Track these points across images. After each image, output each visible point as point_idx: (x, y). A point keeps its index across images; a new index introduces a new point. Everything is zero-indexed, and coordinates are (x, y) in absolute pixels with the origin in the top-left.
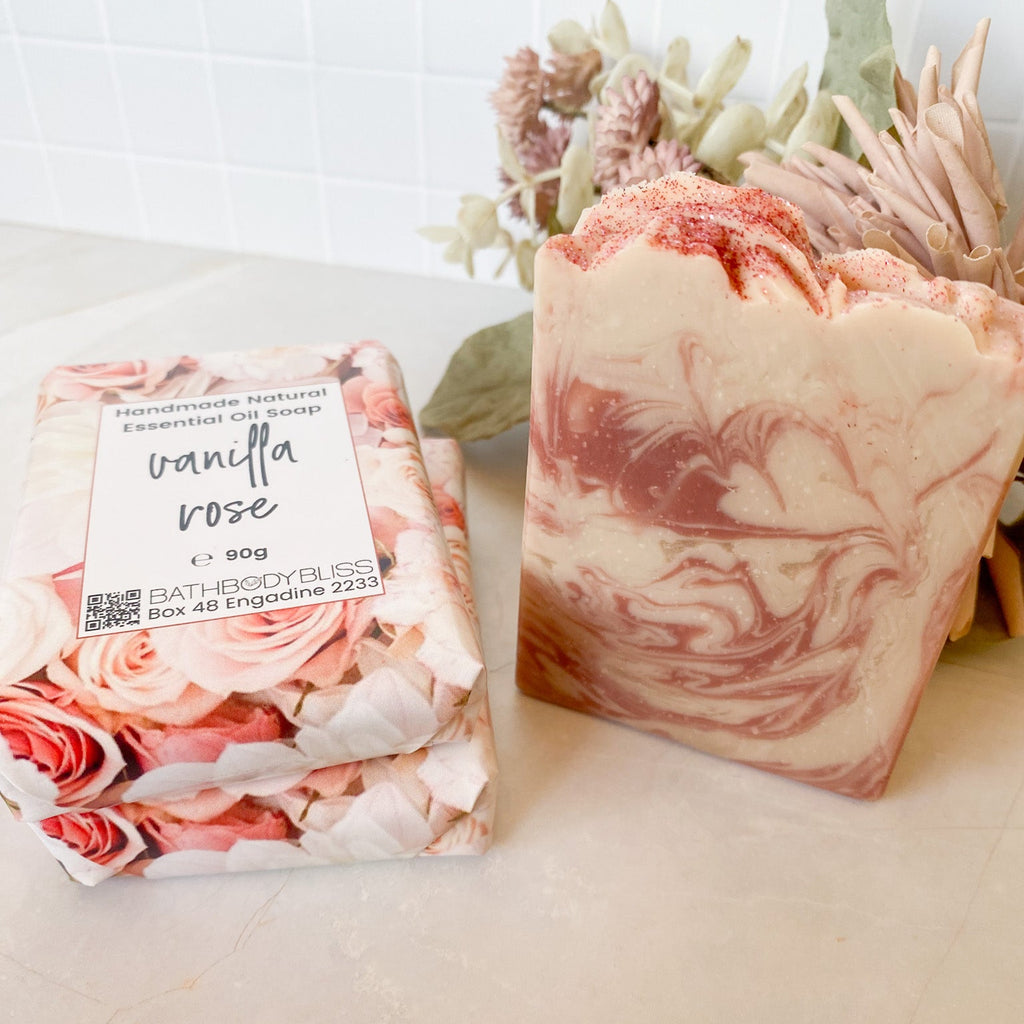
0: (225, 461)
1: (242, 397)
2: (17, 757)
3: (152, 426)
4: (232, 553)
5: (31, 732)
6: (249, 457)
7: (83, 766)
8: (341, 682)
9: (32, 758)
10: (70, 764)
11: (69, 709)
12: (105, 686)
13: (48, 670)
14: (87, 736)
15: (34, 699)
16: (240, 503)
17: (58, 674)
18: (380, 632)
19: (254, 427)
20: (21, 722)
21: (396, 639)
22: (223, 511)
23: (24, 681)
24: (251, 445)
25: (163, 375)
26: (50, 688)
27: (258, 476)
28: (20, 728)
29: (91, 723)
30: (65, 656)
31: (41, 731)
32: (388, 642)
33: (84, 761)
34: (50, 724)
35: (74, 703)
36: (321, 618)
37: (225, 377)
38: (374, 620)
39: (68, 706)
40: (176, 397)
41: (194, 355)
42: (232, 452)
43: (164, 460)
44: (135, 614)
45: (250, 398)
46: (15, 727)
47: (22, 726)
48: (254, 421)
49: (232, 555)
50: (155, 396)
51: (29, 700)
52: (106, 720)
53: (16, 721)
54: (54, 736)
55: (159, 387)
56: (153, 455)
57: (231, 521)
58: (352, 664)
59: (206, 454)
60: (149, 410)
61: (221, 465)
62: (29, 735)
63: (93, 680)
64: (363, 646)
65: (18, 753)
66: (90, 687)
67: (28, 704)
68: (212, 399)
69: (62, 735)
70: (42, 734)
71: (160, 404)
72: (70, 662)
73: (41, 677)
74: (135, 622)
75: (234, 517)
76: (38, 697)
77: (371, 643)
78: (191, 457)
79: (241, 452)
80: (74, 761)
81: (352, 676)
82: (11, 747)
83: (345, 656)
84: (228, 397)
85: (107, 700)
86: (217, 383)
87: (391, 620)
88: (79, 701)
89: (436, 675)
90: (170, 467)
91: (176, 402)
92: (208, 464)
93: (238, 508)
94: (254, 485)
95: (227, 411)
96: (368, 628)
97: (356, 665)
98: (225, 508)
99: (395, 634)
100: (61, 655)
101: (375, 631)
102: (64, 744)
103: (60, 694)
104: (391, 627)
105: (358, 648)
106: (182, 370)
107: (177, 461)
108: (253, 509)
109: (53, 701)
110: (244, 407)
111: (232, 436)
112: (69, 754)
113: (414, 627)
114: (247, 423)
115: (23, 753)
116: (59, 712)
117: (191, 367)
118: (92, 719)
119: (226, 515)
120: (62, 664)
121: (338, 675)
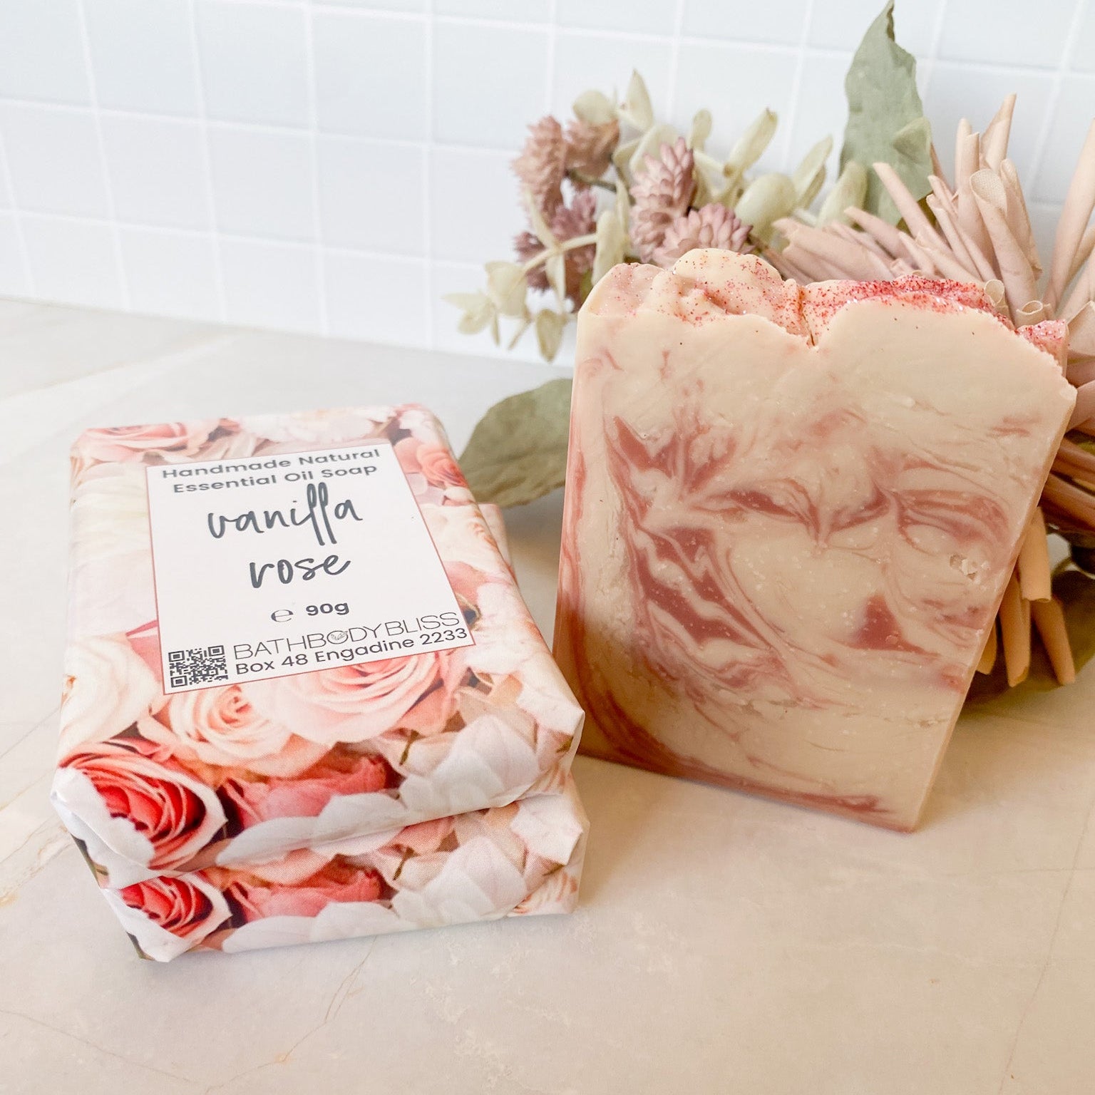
0: (288, 520)
1: (293, 459)
2: (114, 815)
3: (204, 487)
4: (312, 609)
5: (128, 788)
6: (312, 515)
7: (182, 824)
8: (445, 730)
9: (129, 817)
10: (169, 822)
11: (169, 764)
12: (202, 740)
13: (139, 726)
14: (187, 791)
15: (129, 756)
16: (311, 561)
17: (150, 729)
18: (478, 681)
19: (311, 487)
20: (118, 778)
21: (494, 687)
22: (294, 568)
23: (115, 737)
24: (312, 505)
25: (204, 438)
26: (144, 745)
27: (325, 535)
28: (117, 784)
29: (192, 779)
30: (155, 712)
31: (139, 787)
32: (487, 690)
33: (184, 818)
34: (149, 780)
35: (173, 758)
36: (415, 669)
37: (272, 438)
38: (469, 669)
39: (167, 761)
40: (223, 458)
41: (233, 418)
42: (293, 511)
43: (223, 519)
44: (222, 669)
45: (301, 459)
46: (112, 784)
47: (120, 783)
48: (309, 481)
49: (312, 610)
50: (200, 457)
51: (123, 756)
52: (208, 775)
53: (113, 777)
54: (154, 792)
55: (202, 449)
56: (210, 515)
57: (305, 577)
58: (454, 712)
59: (266, 513)
60: (197, 471)
61: (284, 523)
62: (127, 791)
63: (189, 735)
64: (462, 694)
65: (116, 811)
66: (186, 741)
67: (125, 760)
68: (262, 460)
69: (162, 791)
70: (140, 790)
71: (208, 466)
72: (161, 718)
73: (132, 733)
74: (223, 677)
75: (307, 574)
76: (132, 753)
77: (470, 692)
78: (251, 516)
79: (303, 512)
80: (173, 818)
81: (455, 724)
82: (108, 805)
83: (445, 705)
84: (278, 459)
85: (207, 754)
86: (263, 445)
87: (486, 670)
88: (178, 755)
89: (538, 721)
90: (230, 527)
91: (225, 464)
92: (270, 524)
93: (312, 566)
94: (322, 543)
95: (280, 472)
96: (465, 678)
97: (458, 713)
98: (297, 565)
99: (492, 682)
100: (150, 711)
101: (471, 680)
102: (164, 800)
103: (156, 750)
104: (488, 677)
105: (457, 696)
106: (222, 432)
107: (238, 521)
108: (326, 565)
109: (150, 757)
110: (296, 468)
111: (291, 496)
112: (169, 809)
113: (510, 676)
114: (303, 484)
115: (122, 811)
116: (157, 767)
117: (234, 429)
118: (193, 773)
119: (298, 573)
120: (153, 720)
121: (441, 724)
